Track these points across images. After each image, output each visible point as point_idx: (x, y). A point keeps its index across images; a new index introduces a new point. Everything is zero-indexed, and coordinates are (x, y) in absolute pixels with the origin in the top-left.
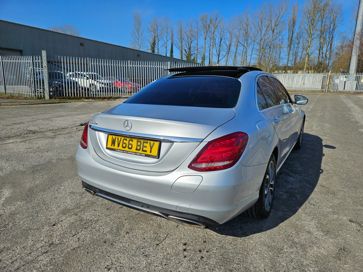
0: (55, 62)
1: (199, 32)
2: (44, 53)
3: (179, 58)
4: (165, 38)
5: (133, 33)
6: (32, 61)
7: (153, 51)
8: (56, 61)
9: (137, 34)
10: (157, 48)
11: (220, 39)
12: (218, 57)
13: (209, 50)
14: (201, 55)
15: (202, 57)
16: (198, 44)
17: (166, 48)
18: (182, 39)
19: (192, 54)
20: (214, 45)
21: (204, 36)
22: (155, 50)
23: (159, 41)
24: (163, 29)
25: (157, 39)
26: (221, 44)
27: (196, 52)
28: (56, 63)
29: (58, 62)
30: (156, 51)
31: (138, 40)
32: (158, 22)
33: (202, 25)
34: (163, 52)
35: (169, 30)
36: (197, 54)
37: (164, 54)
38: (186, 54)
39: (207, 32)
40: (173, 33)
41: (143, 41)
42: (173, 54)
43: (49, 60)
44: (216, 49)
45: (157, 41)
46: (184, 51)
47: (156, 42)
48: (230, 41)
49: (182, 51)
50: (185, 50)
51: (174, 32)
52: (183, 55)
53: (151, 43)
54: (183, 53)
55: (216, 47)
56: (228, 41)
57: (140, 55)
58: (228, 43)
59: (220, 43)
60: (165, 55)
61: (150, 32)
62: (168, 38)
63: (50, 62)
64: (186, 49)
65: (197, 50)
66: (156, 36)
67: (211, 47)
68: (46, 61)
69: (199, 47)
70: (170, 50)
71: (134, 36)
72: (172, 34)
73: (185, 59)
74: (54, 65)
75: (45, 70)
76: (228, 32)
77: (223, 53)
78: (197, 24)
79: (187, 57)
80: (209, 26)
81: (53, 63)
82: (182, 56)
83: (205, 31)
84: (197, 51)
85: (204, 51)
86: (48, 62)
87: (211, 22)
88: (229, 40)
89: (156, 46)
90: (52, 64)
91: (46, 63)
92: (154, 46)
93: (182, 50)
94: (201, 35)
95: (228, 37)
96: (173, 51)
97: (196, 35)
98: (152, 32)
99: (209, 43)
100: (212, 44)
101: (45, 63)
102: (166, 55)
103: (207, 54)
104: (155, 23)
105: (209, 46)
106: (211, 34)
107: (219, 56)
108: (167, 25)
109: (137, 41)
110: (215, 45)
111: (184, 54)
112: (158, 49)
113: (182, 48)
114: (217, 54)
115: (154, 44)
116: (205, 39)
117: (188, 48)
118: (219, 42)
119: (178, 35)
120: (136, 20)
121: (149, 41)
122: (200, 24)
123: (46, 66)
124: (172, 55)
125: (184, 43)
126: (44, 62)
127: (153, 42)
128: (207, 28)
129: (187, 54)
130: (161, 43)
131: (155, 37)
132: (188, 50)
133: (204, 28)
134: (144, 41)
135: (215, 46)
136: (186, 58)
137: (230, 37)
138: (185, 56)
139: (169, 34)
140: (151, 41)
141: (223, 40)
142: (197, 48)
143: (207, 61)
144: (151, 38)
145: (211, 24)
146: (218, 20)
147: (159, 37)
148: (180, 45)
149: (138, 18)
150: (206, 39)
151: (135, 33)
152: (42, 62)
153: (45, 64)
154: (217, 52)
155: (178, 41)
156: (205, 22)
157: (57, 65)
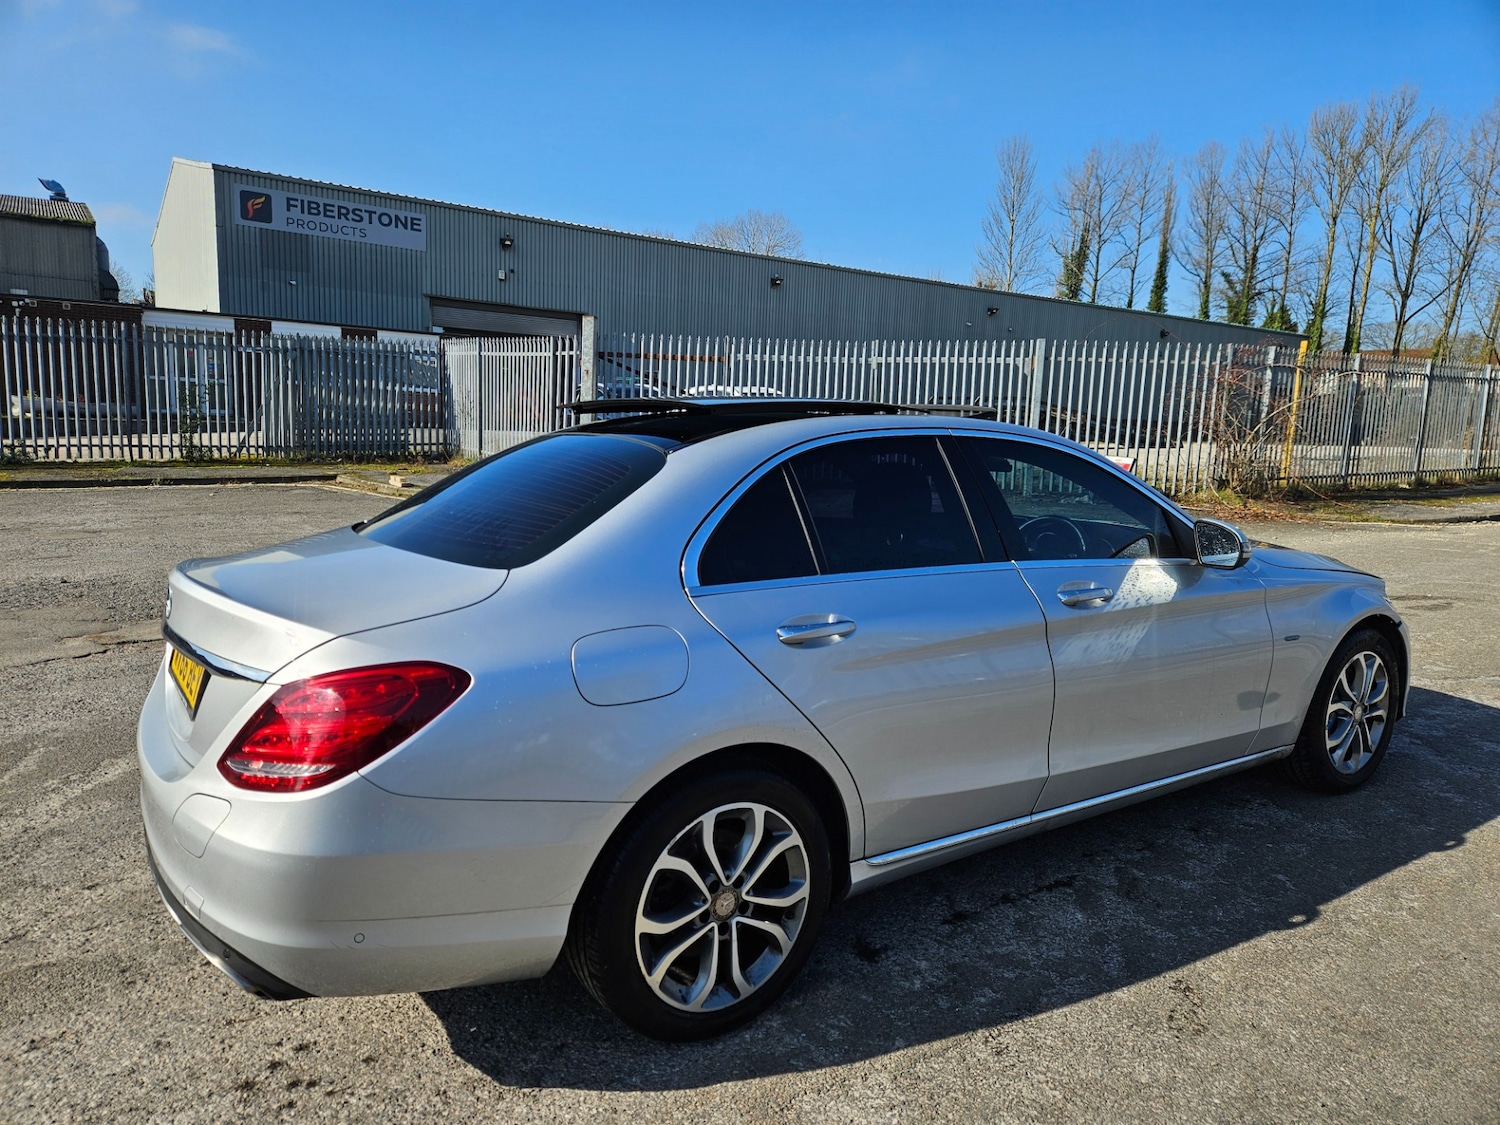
0: (620, 355)
1: (1300, 190)
2: (588, 325)
3: (1189, 315)
4: (1130, 233)
5: (993, 222)
6: (551, 354)
7: (1075, 291)
8: (624, 353)
9: (1007, 226)
10: (1094, 273)
11: (1415, 214)
12: (1399, 298)
13: (1351, 267)
14: (1309, 296)
15: (1311, 303)
16: (1290, 243)
17: (1133, 272)
18: (1211, 229)
19: (1260, 293)
20: (1384, 242)
21: (1328, 207)
22: (1084, 285)
23: (1102, 242)
24: (1126, 195)
25: (1096, 237)
26: (1423, 236)
27: (1279, 283)
28: (624, 357)
29: (629, 355)
30: (1087, 287)
31: (1008, 247)
32: (1104, 167)
33: (1322, 159)
34: (1116, 289)
35: (1156, 197)
36: (1282, 293)
37: (1122, 296)
38: (1231, 293)
39: (1348, 187)
40: (1174, 204)
41: (1032, 249)
42: (1165, 295)
43: (601, 350)
44: (1394, 263)
45: (1094, 247)
46: (1223, 279)
47: (1088, 251)
48: (1474, 221)
49: (1205, 283)
50: (1226, 276)
51: (1178, 203)
52: (1211, 299)
53: (1066, 258)
54: (1211, 290)
55: (1392, 253)
56: (1461, 222)
57: (997, 310)
58: (1458, 231)
59: (1418, 233)
60: (1123, 305)
61: (1065, 212)
62: (1146, 230)
63: (606, 354)
64: (1229, 270)
65: (1287, 270)
66: (1092, 224)
67: (1365, 255)
68: (592, 351)
69: (1302, 258)
70: (1154, 277)
71: (996, 231)
72: (1168, 212)
73: (1218, 314)
74: (615, 364)
75: (587, 381)
76: (1466, 182)
77: (1430, 280)
78: (1293, 155)
79: (1231, 308)
80: (1357, 160)
81: (615, 359)
82: (1206, 302)
83: (1336, 183)
84: (1284, 276)
85: (1323, 274)
86: (599, 355)
87: (1369, 139)
88: (1466, 217)
89: (1089, 266)
90: (611, 361)
91: (591, 361)
92: (1081, 266)
93: (1208, 276)
94: (1311, 200)
95: (1465, 201)
96: (1165, 283)
97: (1288, 208)
98: (1075, 209)
99: (1354, 237)
100: (1368, 239)
101: (587, 359)
102: (1130, 304)
103: (1339, 289)
104: (1094, 171)
105: (1355, 252)
106: (1365, 196)
107: (1406, 296)
108: (1146, 176)
109: (1006, 254)
110: (1390, 244)
111: (1221, 292)
112: (1096, 280)
113: (1209, 268)
114: (1399, 286)
115: (1081, 258)
116: (1331, 222)
117: (1242, 263)
118: (1410, 230)
119: (1196, 213)
120: (1011, 167)
121: (1061, 249)
122: (1312, 154)
123: (591, 371)
124: (1158, 301)
125: (1222, 244)
126: (587, 355)
127: (1077, 248)
128: (1346, 168)
129: (1236, 292)
130: (1110, 252)
131: (1087, 230)
132: (1241, 276)
133: (1332, 170)
134: (1035, 251)
135: (1387, 247)
136: (1225, 313)
137: (1476, 204)
138: (1225, 304)
139: (1149, 213)
140: (1070, 245)
141: (1434, 221)
142: (1285, 263)
143: (1340, 318)
144: (1069, 233)
145: (1370, 151)
146: (1410, 128)
147: (1103, 227)
148: (1198, 252)
149: (1020, 159)
150: (1338, 220)
151: (999, 222)
152: (579, 359)
153: (588, 362)
154: (1399, 274)
155: (1194, 236)
156: (1337, 144)
157: (624, 366)
